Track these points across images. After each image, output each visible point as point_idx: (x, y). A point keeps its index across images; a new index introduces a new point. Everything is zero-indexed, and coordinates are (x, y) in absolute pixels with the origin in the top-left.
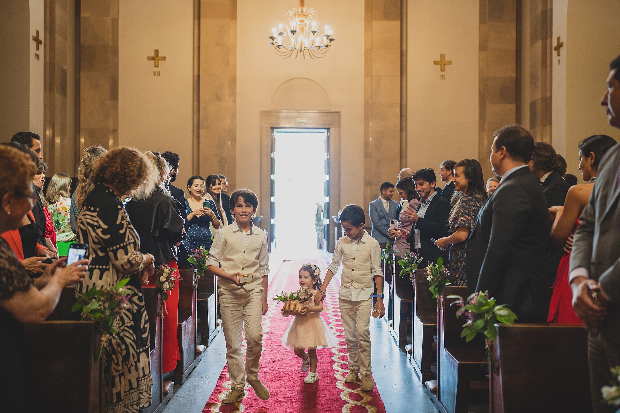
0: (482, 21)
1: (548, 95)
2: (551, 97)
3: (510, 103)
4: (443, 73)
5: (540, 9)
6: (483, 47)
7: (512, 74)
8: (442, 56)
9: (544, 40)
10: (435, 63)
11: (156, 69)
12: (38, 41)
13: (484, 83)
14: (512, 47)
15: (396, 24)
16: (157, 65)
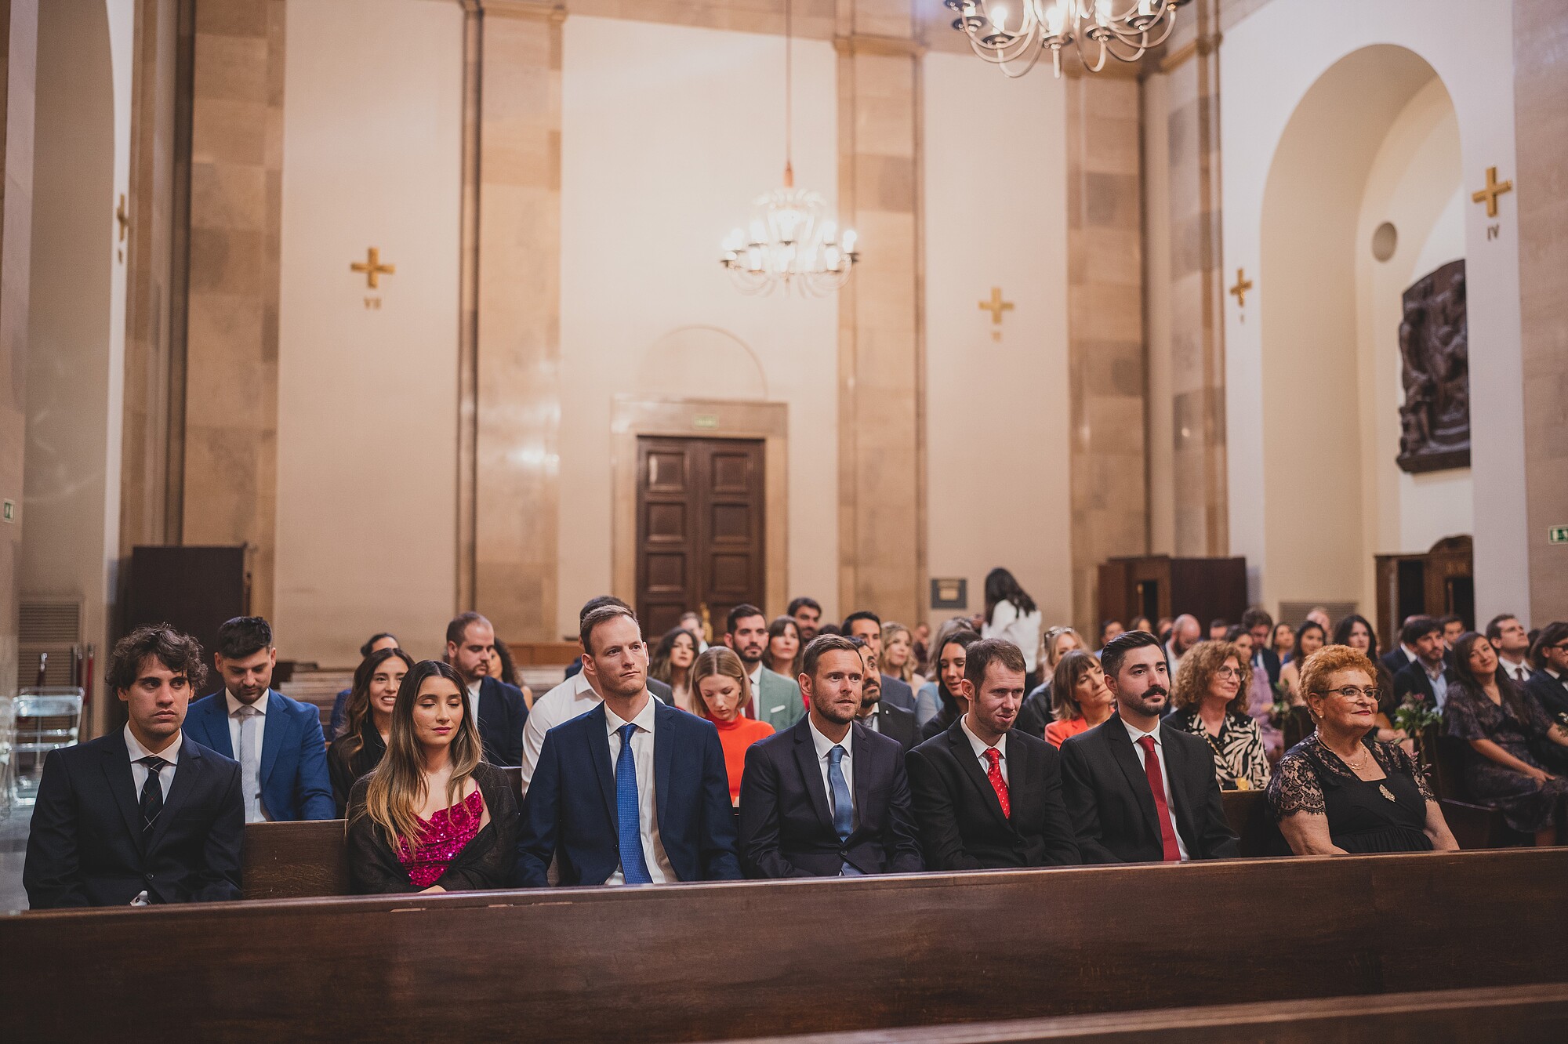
0: (1074, 223)
1: (1217, 382)
2: (1223, 389)
3: (1131, 394)
4: (996, 328)
5: (1196, 209)
6: (1077, 276)
7: (1135, 336)
8: (996, 293)
9: (1207, 271)
10: (982, 306)
11: (372, 294)
12: (121, 218)
13: (1080, 351)
14: (1135, 279)
15: (905, 220)
16: (372, 283)
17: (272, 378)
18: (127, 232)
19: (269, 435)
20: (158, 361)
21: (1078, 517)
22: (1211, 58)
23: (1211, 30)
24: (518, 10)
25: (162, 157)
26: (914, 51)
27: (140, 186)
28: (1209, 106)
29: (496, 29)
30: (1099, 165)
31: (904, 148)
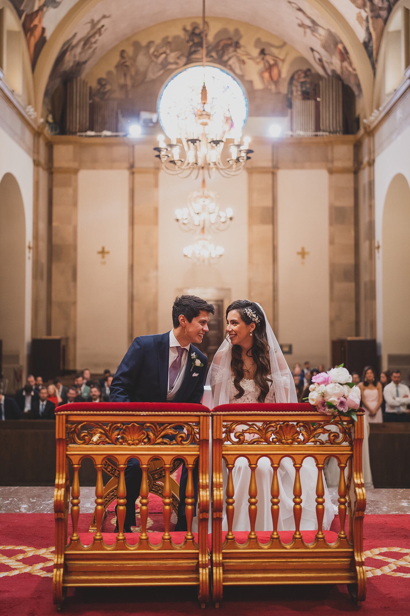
0: (331, 224)
1: (374, 279)
2: (375, 281)
3: (351, 281)
4: (303, 261)
5: (368, 218)
6: (332, 242)
7: (352, 261)
8: (303, 249)
9: (371, 241)
10: (298, 253)
11: (103, 260)
12: (29, 248)
13: (333, 267)
14: (352, 242)
15: (269, 227)
16: (103, 257)
17: (75, 287)
18: (31, 251)
19: (75, 303)
20: (43, 285)
21: (332, 323)
22: (372, 168)
23: (372, 157)
24: (144, 171)
25: (43, 226)
26: (273, 171)
27: (36, 236)
28: (371, 184)
29: (138, 178)
30: (339, 203)
31: (269, 203)
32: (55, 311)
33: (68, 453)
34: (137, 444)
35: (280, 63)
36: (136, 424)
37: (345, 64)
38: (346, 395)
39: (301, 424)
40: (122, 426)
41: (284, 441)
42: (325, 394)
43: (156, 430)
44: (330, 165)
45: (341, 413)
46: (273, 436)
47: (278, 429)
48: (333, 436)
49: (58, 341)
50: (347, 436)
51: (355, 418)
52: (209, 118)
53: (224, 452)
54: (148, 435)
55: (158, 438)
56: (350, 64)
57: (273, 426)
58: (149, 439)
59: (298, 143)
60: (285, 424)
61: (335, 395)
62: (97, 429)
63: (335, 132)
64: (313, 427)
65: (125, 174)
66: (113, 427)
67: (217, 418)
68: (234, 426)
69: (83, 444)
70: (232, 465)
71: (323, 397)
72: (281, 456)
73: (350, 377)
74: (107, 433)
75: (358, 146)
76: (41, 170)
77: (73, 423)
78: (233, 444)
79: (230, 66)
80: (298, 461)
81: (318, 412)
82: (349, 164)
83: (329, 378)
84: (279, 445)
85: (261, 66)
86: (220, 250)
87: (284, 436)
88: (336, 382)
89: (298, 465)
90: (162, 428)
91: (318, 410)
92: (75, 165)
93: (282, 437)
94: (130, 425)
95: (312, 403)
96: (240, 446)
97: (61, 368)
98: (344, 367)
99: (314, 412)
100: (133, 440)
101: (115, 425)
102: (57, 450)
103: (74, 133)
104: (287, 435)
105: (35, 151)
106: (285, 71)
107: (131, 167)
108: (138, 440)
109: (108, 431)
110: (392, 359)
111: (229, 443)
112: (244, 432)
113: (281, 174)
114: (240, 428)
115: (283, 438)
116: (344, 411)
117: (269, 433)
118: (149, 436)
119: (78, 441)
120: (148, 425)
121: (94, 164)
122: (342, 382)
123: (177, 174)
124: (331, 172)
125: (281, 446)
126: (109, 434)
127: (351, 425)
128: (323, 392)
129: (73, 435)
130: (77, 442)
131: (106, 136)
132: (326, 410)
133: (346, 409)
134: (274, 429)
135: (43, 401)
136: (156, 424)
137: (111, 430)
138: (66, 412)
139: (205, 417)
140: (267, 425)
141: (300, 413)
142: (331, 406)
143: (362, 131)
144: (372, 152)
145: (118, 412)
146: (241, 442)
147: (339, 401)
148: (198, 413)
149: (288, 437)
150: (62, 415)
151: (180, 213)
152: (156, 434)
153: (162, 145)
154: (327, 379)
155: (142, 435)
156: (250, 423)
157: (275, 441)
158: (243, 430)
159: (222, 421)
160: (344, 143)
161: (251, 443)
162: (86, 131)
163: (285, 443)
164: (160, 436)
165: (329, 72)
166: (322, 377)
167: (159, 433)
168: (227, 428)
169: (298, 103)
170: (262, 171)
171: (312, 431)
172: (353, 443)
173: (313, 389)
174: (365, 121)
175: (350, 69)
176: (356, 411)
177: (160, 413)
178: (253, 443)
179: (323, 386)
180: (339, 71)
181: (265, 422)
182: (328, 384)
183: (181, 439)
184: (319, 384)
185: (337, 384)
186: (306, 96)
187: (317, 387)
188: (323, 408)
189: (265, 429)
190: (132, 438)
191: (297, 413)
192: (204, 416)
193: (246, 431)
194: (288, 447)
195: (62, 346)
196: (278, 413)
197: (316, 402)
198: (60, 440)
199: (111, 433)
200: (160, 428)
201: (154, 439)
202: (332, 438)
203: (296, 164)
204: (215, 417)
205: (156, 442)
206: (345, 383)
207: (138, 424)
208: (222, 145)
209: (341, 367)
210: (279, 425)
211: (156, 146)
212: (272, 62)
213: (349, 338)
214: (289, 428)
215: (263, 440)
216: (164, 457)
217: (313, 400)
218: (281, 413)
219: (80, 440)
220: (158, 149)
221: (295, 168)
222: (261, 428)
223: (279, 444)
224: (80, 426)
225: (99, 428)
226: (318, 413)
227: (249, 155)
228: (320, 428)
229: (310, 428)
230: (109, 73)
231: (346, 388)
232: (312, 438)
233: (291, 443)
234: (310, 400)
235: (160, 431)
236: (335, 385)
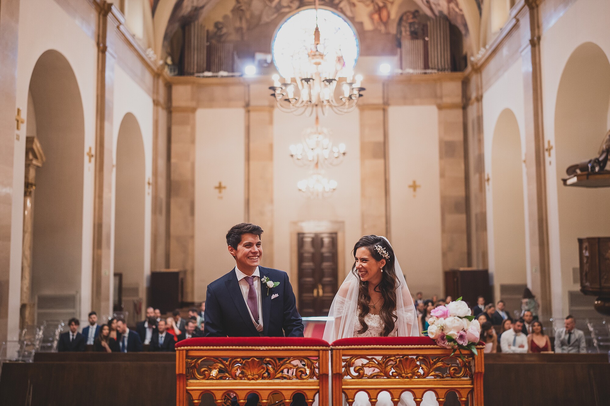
0: (441, 158)
1: (484, 211)
2: (486, 213)
3: (462, 213)
4: (414, 193)
5: (477, 152)
6: (442, 175)
7: (462, 193)
8: (414, 182)
9: (481, 174)
10: (409, 186)
11: (220, 195)
12: (149, 184)
13: (444, 200)
14: (462, 175)
15: (381, 162)
16: (220, 192)
17: (193, 221)
18: (151, 187)
19: (192, 237)
20: (162, 219)
21: (444, 254)
22: (480, 103)
23: (480, 93)
24: (259, 109)
25: (162, 163)
26: (384, 107)
27: (155, 173)
28: (480, 119)
29: (253, 115)
30: (449, 138)
31: (381, 139)
32: (174, 244)
33: (188, 388)
34: (257, 379)
35: (389, 5)
36: (255, 359)
37: (452, 5)
38: (465, 328)
39: (421, 358)
40: (242, 360)
41: (403, 375)
42: (444, 327)
43: (275, 365)
44: (439, 101)
45: (461, 347)
46: (393, 370)
47: (398, 362)
48: (452, 370)
49: (176, 274)
50: (467, 369)
51: (475, 351)
52: (322, 58)
53: (343, 387)
54: (267, 370)
55: (278, 372)
56: (457, 5)
57: (392, 360)
58: (269, 374)
59: (408, 80)
60: (405, 358)
61: (454, 328)
62: (217, 364)
63: (443, 70)
64: (433, 360)
65: (242, 112)
66: (232, 362)
67: (336, 352)
68: (353, 360)
69: (203, 379)
70: (352, 399)
71: (442, 330)
72: (401, 390)
73: (469, 311)
74: (227, 368)
75: (466, 83)
76: (160, 110)
77: (193, 358)
78: (353, 378)
79: (341, 9)
80: (418, 395)
81: (437, 345)
82: (458, 99)
83: (448, 311)
84: (399, 380)
85: (371, 8)
86: (334, 184)
87: (404, 370)
88: (455, 315)
89: (418, 400)
90: (282, 362)
91: (437, 344)
92: (193, 104)
93: (401, 371)
94: (250, 360)
95: (431, 336)
96: (360, 380)
97: (180, 300)
98: (462, 300)
99: (434, 345)
100: (252, 375)
101: (235, 360)
102: (178, 386)
103: (192, 74)
104: (407, 369)
105: (155, 91)
106: (394, 12)
107: (247, 106)
108: (258, 375)
109: (228, 366)
110: (505, 289)
111: (349, 377)
112: (363, 366)
113: (392, 110)
114: (359, 362)
115: (403, 372)
116: (463, 344)
117: (389, 367)
118: (269, 371)
119: (198, 376)
120: (268, 359)
121: (211, 103)
122: (461, 315)
123: (292, 112)
124: (440, 107)
125: (401, 380)
126: (228, 369)
127: (471, 358)
128: (442, 325)
129: (193, 370)
130: (197, 378)
131: (222, 77)
132: (446, 343)
133: (466, 343)
134: (393, 363)
135: (162, 333)
136: (276, 358)
137: (231, 365)
138: (186, 348)
139: (325, 352)
140: (386, 359)
141: (419, 346)
142: (451, 339)
143: (469, 68)
144: (480, 88)
145: (237, 347)
146: (361, 376)
147: (459, 335)
148: (318, 348)
149: (408, 370)
150: (183, 350)
151: (296, 149)
152: (276, 369)
153: (277, 84)
154: (446, 313)
155: (262, 370)
156: (370, 357)
157: (394, 375)
158: (362, 364)
159: (341, 355)
160: (452, 79)
161: (371, 377)
162: (203, 72)
163: (405, 377)
164: (279, 371)
165: (437, 13)
166: (441, 310)
167: (279, 367)
168: (347, 362)
169: (407, 43)
170: (373, 107)
171: (432, 364)
172: (474, 377)
173: (432, 322)
174: (472, 59)
175: (457, 10)
176: (476, 344)
177: (279, 348)
178: (372, 378)
179: (442, 319)
180: (446, 12)
181: (384, 356)
182: (447, 317)
183: (300, 373)
184: (437, 317)
185: (456, 318)
186: (414, 35)
187: (436, 320)
188: (443, 342)
189: (385, 363)
190: (252, 373)
191: (416, 346)
192: (323, 350)
193: (365, 365)
194: (408, 381)
195: (180, 279)
196: (397, 346)
197: (435, 336)
198: (180, 375)
199: (230, 368)
200: (279, 362)
201: (273, 374)
202: (452, 371)
203: (405, 100)
204: (334, 351)
205: (276, 377)
206: (464, 316)
207: (257, 359)
208: (334, 83)
209: (459, 301)
210: (398, 359)
211: (271, 86)
212: (381, 4)
213: (462, 269)
214: (408, 362)
215: (382, 374)
216: (284, 392)
217: (432, 333)
218: (400, 346)
219: (200, 375)
220: (273, 88)
221: (405, 104)
222: (380, 362)
223: (399, 378)
224: (200, 361)
225: (219, 363)
226: (438, 347)
227: (362, 93)
228: (440, 362)
229: (430, 362)
230: (225, 17)
231: (465, 321)
232: (432, 372)
233: (411, 377)
234: (429, 333)
235: (280, 366)
236: (455, 319)
